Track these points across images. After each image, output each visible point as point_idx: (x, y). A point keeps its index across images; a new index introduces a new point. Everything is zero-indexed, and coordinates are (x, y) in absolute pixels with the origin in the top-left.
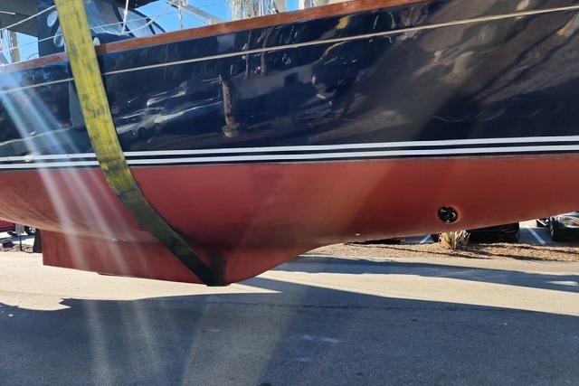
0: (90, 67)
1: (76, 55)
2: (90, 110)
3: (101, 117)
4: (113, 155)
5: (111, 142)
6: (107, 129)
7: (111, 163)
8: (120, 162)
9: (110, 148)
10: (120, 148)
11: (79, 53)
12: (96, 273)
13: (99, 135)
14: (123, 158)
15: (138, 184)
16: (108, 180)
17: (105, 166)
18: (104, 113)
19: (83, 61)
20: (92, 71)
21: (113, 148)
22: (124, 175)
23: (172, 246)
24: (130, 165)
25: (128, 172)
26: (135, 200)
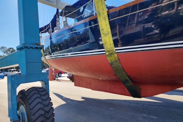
0: (105, 18)
1: (100, 15)
2: (104, 34)
3: (108, 36)
4: (111, 49)
5: (111, 45)
6: (110, 40)
7: (110, 52)
8: (114, 51)
9: (110, 47)
10: (114, 47)
11: (101, 14)
12: (91, 90)
13: (106, 42)
14: (115, 50)
15: (119, 59)
16: (108, 58)
17: (107, 53)
18: (109, 34)
19: (102, 17)
20: (105, 20)
21: (111, 47)
22: (114, 56)
23: (124, 82)
24: (117, 52)
25: (116, 55)
26: (117, 65)
